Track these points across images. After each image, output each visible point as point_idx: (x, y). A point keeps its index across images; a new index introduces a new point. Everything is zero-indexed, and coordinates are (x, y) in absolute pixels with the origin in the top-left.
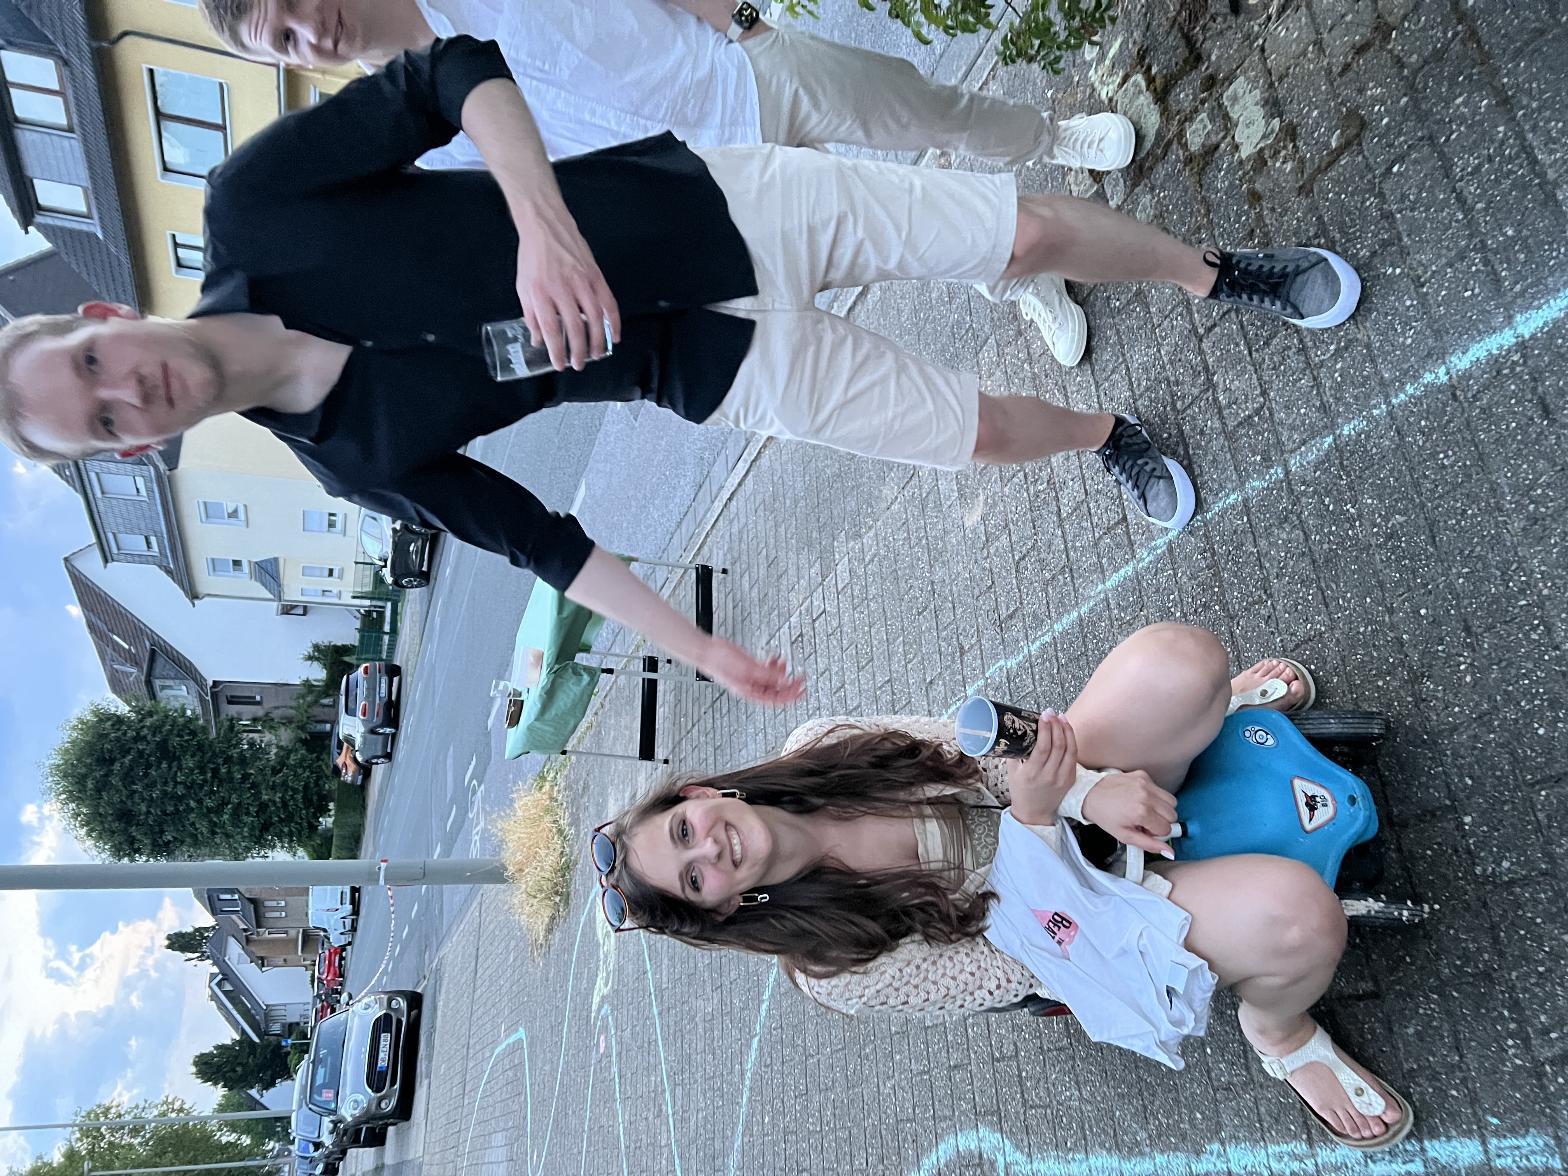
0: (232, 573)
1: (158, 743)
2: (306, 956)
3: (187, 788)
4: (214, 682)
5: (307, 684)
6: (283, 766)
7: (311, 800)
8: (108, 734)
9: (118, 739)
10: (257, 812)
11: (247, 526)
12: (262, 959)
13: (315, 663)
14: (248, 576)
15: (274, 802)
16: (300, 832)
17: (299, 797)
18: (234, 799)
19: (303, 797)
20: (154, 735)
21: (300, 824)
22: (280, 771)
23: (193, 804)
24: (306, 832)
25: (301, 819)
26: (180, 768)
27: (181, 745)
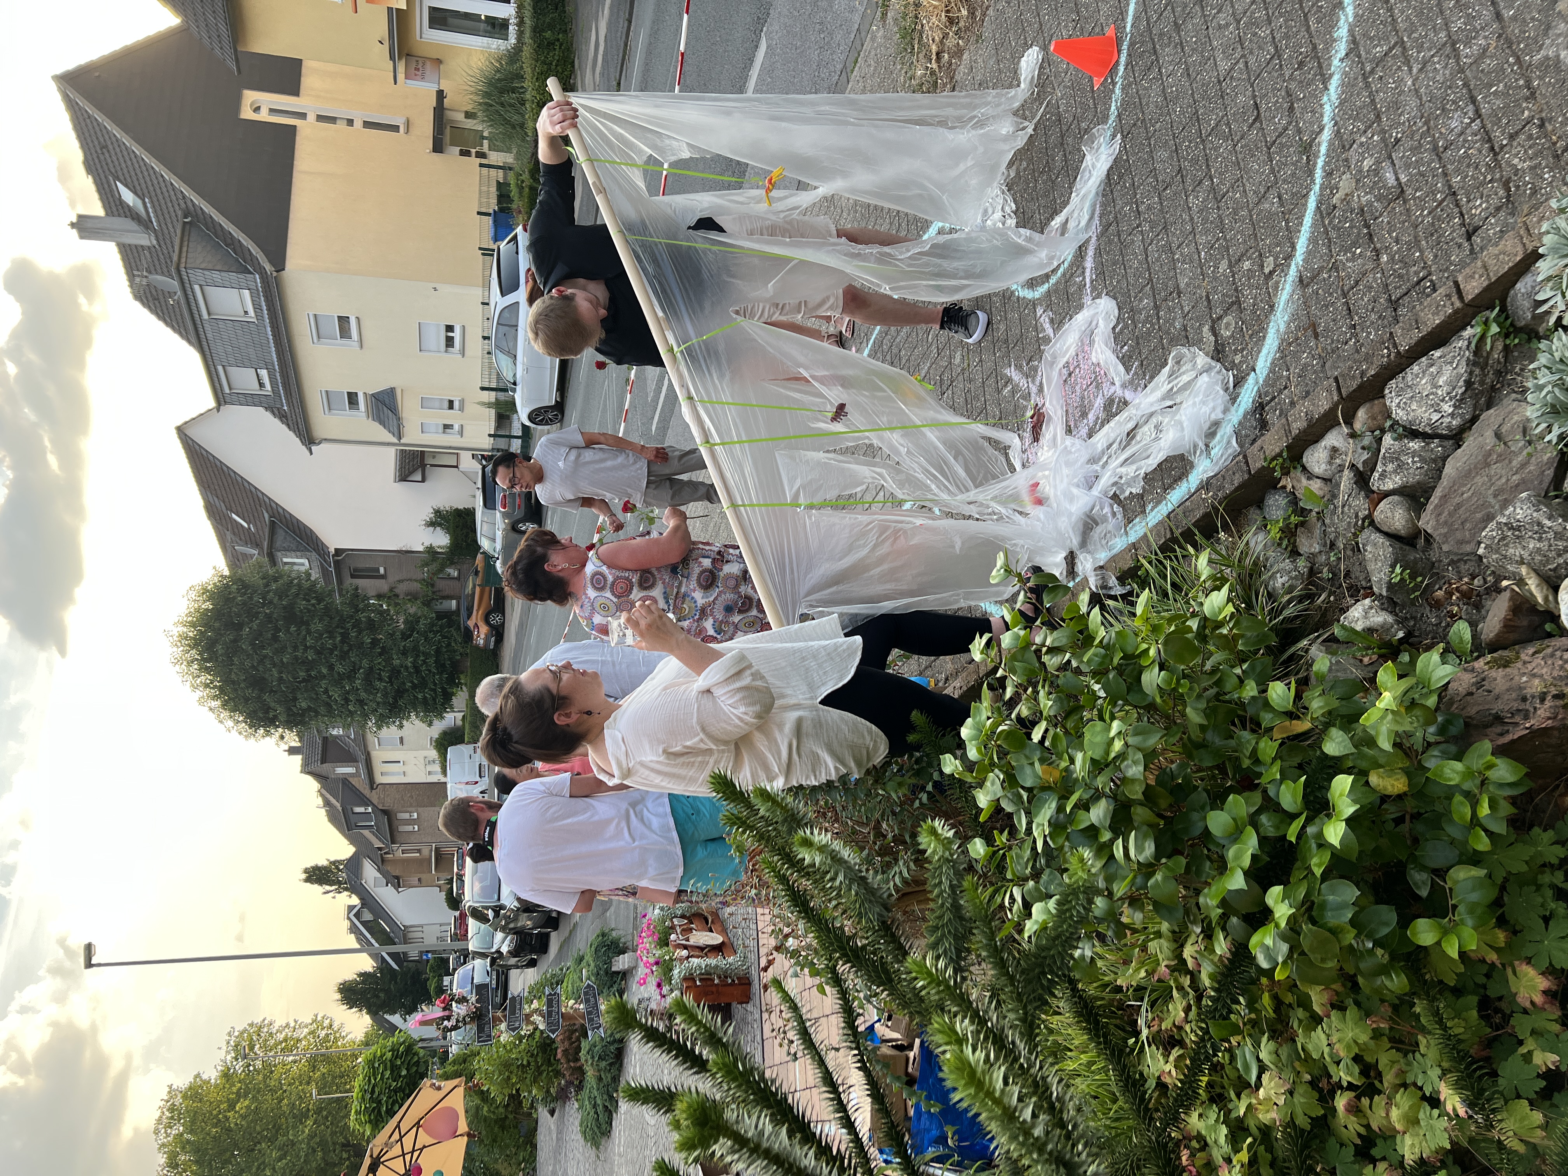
0: (348, 412)
1: (285, 608)
2: (440, 875)
3: (318, 653)
4: (336, 550)
5: (431, 551)
6: (413, 631)
7: (443, 665)
8: (234, 598)
9: (244, 603)
10: (390, 678)
11: (361, 347)
12: (397, 878)
13: (438, 529)
14: (364, 414)
15: (407, 668)
16: (434, 700)
17: (431, 661)
18: (365, 663)
19: (436, 662)
20: (280, 598)
21: (434, 690)
22: (410, 636)
23: (324, 671)
24: (440, 699)
25: (435, 684)
26: (309, 632)
27: (309, 611)
